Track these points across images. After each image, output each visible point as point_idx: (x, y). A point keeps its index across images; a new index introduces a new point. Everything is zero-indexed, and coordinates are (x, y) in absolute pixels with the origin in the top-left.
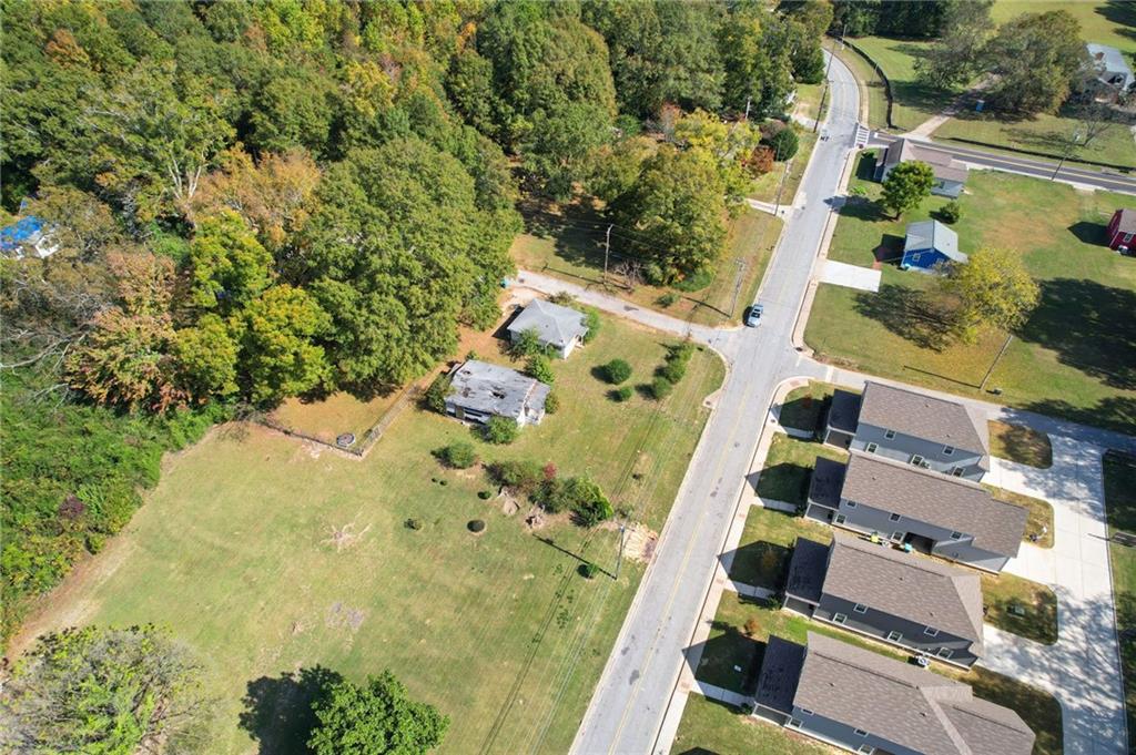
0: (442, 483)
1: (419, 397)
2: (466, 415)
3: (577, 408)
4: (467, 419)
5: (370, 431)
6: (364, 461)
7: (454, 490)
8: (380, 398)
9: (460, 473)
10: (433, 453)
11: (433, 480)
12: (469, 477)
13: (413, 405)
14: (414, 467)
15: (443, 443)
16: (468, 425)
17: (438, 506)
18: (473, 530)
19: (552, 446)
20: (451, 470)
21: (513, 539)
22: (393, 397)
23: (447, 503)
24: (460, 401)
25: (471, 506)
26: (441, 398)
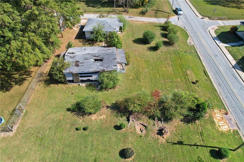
0: (85, 129)
1: (45, 78)
2: (80, 79)
3: (139, 59)
4: (82, 81)
5: (14, 110)
6: (16, 135)
7: (96, 132)
8: (17, 86)
9: (93, 117)
10: (69, 110)
11: (77, 129)
12: (102, 117)
13: (42, 84)
14: (58, 124)
15: (72, 102)
16: (84, 85)
17: (89, 148)
18: (125, 158)
19: (140, 81)
20: (86, 117)
21: (157, 152)
22: (26, 83)
23: (95, 143)
24: (75, 70)
25: (114, 139)
26: (61, 71)
